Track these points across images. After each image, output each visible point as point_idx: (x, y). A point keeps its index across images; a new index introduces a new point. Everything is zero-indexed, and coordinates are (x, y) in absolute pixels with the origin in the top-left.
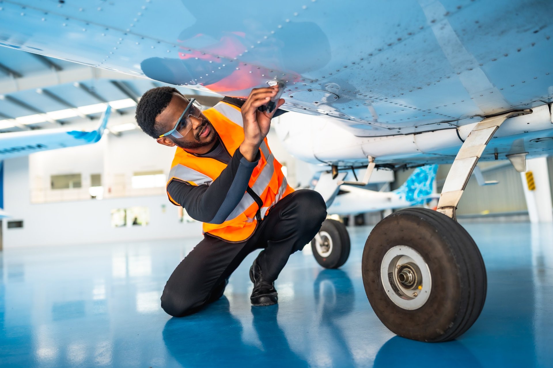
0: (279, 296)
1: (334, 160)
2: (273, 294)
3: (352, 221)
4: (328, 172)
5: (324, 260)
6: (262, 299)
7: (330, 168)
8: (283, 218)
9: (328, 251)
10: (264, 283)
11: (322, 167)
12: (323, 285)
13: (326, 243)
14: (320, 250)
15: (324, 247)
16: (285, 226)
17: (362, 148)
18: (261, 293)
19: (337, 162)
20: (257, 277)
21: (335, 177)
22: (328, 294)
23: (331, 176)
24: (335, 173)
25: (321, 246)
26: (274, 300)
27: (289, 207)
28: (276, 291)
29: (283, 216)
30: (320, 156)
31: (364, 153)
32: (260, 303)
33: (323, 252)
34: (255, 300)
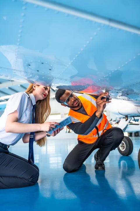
0: (105, 166)
1: (126, 114)
2: (103, 166)
3: (133, 135)
4: (124, 118)
5: (123, 152)
6: (99, 168)
7: (125, 117)
8: (107, 138)
9: (124, 149)
10: (100, 161)
11: (121, 116)
12: (122, 162)
13: (123, 146)
14: (121, 148)
15: (122, 147)
16: (108, 141)
17: (137, 110)
18: (99, 165)
19: (127, 115)
20: (97, 159)
21: (126, 120)
22: (124, 166)
23: (125, 119)
24: (127, 119)
25: (121, 146)
26: (104, 168)
27: (109, 134)
28: (104, 165)
29: (107, 137)
30: (121, 112)
31: (138, 112)
32: (98, 169)
33: (122, 149)
34: (96, 168)
